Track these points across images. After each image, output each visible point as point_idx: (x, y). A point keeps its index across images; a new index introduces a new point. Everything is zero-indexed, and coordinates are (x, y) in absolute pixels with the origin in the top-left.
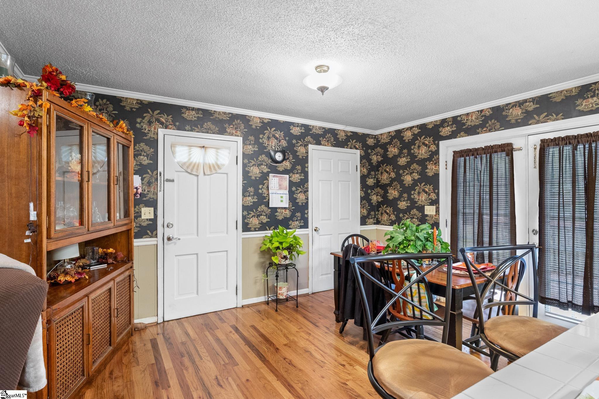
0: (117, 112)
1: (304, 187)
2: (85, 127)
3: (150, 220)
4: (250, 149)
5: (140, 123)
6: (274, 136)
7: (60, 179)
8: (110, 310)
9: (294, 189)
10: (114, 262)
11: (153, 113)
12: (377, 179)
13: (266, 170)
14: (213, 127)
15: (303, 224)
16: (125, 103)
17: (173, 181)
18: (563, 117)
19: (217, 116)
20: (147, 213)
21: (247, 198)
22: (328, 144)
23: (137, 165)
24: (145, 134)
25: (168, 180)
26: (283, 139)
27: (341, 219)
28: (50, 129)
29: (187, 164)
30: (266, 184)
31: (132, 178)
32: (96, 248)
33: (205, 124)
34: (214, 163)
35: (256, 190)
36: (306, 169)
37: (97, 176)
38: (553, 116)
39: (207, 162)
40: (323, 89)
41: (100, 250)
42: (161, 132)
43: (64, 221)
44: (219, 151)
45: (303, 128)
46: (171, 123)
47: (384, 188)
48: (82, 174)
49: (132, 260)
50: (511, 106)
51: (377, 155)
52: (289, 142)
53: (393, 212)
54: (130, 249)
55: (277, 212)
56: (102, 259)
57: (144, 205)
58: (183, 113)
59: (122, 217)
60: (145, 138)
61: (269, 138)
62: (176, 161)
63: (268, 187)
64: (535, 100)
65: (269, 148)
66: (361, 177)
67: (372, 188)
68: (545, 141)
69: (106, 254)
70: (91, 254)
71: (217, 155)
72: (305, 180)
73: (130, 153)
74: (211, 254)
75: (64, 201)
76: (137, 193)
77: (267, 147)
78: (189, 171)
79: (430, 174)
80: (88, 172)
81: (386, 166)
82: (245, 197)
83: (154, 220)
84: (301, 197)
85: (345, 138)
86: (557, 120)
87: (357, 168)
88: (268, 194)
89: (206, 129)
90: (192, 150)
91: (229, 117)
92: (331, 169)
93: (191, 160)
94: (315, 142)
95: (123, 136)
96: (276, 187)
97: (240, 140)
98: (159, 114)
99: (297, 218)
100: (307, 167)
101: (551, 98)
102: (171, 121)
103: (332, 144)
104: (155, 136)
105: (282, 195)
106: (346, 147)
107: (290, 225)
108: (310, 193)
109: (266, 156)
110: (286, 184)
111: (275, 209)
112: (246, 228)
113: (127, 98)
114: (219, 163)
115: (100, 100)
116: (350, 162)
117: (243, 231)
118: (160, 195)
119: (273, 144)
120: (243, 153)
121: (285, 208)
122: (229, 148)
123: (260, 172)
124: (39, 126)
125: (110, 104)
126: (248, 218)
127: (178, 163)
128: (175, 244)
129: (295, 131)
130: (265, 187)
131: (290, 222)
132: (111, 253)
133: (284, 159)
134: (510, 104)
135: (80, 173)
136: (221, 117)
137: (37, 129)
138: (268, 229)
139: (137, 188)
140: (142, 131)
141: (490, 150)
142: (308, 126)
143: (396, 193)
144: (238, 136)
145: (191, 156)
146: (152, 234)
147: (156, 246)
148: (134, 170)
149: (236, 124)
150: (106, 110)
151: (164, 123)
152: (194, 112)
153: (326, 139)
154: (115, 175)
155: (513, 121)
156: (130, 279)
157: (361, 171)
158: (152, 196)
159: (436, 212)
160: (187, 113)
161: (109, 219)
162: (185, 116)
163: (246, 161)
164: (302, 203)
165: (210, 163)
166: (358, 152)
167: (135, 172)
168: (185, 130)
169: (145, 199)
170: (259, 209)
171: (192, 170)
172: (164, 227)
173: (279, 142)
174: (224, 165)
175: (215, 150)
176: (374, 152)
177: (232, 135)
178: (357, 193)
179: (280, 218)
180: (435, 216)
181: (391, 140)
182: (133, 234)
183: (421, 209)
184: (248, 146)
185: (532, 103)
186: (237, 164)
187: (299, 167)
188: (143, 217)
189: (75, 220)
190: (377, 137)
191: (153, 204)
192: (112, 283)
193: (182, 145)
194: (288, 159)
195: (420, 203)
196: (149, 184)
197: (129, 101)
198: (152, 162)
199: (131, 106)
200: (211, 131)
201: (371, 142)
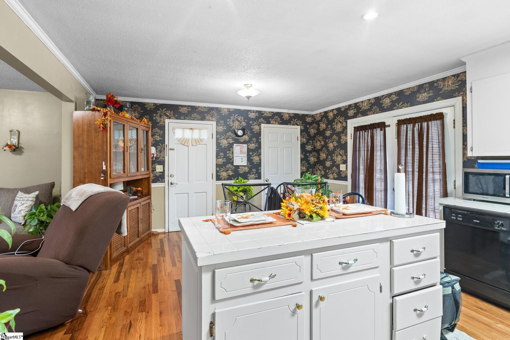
0: (143, 111)
1: (258, 152)
2: (126, 125)
3: (161, 172)
4: (221, 128)
5: (155, 117)
6: (237, 120)
7: (114, 150)
8: (138, 219)
9: (251, 153)
10: (141, 195)
11: (162, 110)
12: (314, 145)
13: (231, 141)
14: (197, 116)
15: (257, 177)
16: (147, 105)
17: (174, 149)
18: (410, 105)
19: (200, 109)
20: (159, 168)
21: (219, 159)
22: (276, 123)
23: (153, 141)
24: (158, 123)
25: (171, 149)
26: (243, 121)
27: (286, 174)
28: (111, 129)
29: (182, 140)
30: (231, 151)
31: (150, 149)
32: (132, 187)
33: (193, 115)
34: (198, 138)
35: (225, 154)
36: (260, 140)
37: (132, 147)
38: (405, 104)
39: (194, 137)
40: (248, 97)
41: (134, 189)
42: (167, 121)
43: (116, 171)
44: (201, 131)
45: (257, 113)
46: (173, 115)
47: (318, 151)
48: (124, 148)
49: (151, 195)
50: (384, 97)
51: (314, 129)
52: (248, 123)
53: (323, 169)
54: (149, 188)
55: (239, 168)
56: (135, 194)
57: (157, 164)
58: (179, 109)
59: (146, 170)
60: (158, 125)
61: (233, 121)
62: (175, 138)
63: (233, 153)
64: (396, 93)
65: (234, 127)
66: (301, 145)
67: (310, 152)
68: (400, 121)
69: (137, 191)
70: (129, 190)
71: (200, 133)
72: (259, 147)
73: (149, 135)
74: (197, 194)
75: (116, 161)
76: (153, 157)
77: (233, 127)
78: (183, 143)
79: (343, 142)
80: (127, 147)
81: (319, 137)
82: (218, 158)
83: (163, 173)
84: (256, 159)
85: (288, 118)
86: (407, 107)
87: (298, 139)
88: (233, 157)
89: (193, 118)
90: (184, 131)
91: (207, 110)
92: (278, 139)
93: (184, 137)
94: (266, 122)
95: (146, 126)
96: (238, 152)
97: (214, 123)
98: (166, 110)
99: (253, 172)
100: (261, 139)
101: (404, 93)
102: (172, 114)
103: (279, 123)
104: (163, 124)
105: (242, 158)
106: (289, 124)
107: (248, 177)
108: (262, 156)
109: (232, 133)
110: (245, 150)
111: (238, 167)
112: (218, 178)
113: (148, 103)
114: (201, 138)
115: (134, 105)
116: (293, 134)
117: (217, 180)
118: (166, 158)
119: (236, 125)
120: (217, 132)
121: (245, 166)
122: (207, 129)
123: (227, 143)
124: (106, 128)
125: (139, 107)
126: (220, 172)
127: (177, 139)
128: (175, 186)
129: (252, 115)
130: (231, 152)
131: (248, 175)
132: (140, 190)
133: (244, 134)
134: (384, 95)
135: (123, 147)
136: (202, 110)
137: (106, 129)
138: (233, 179)
139: (153, 154)
140: (157, 121)
141: (373, 127)
142: (261, 111)
143: (325, 156)
144: (213, 121)
145: (184, 134)
146: (162, 181)
147: (164, 187)
148: (152, 144)
149: (212, 114)
150: (137, 111)
151: (168, 116)
152: (186, 108)
153: (274, 119)
154: (141, 147)
155: (385, 107)
156: (149, 205)
157: (301, 140)
158: (162, 159)
159: (346, 169)
160: (182, 109)
161: (138, 171)
162: (180, 111)
163: (218, 136)
164: (257, 163)
165: (196, 138)
166: (299, 127)
167: (152, 145)
168: (181, 119)
169: (158, 160)
170: (227, 166)
171: (185, 143)
172: (168, 177)
173: (241, 123)
174: (204, 139)
175: (198, 130)
176: (312, 127)
177: (209, 120)
178: (298, 155)
179: (241, 172)
180: (346, 171)
181: (322, 118)
182: (151, 180)
183: (338, 166)
184: (220, 127)
185: (395, 95)
186: (213, 138)
187: (254, 139)
188: (157, 171)
189: (121, 171)
190: (314, 116)
191: (162, 163)
192: (139, 204)
193: (179, 128)
194: (247, 134)
195: (337, 162)
196: (160, 151)
197: (149, 105)
198: (162, 139)
199: (150, 107)
200: (196, 118)
201: (309, 120)
